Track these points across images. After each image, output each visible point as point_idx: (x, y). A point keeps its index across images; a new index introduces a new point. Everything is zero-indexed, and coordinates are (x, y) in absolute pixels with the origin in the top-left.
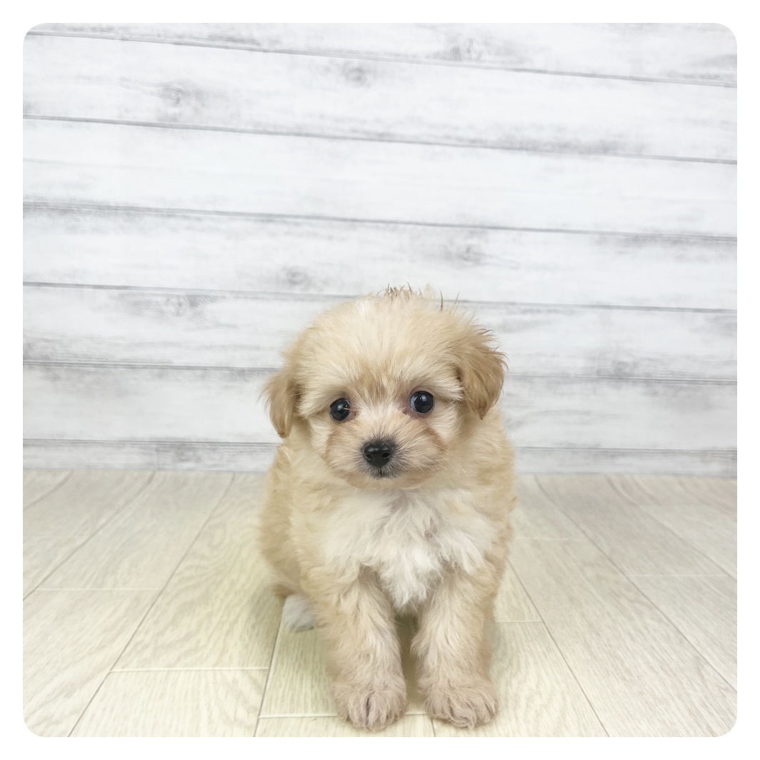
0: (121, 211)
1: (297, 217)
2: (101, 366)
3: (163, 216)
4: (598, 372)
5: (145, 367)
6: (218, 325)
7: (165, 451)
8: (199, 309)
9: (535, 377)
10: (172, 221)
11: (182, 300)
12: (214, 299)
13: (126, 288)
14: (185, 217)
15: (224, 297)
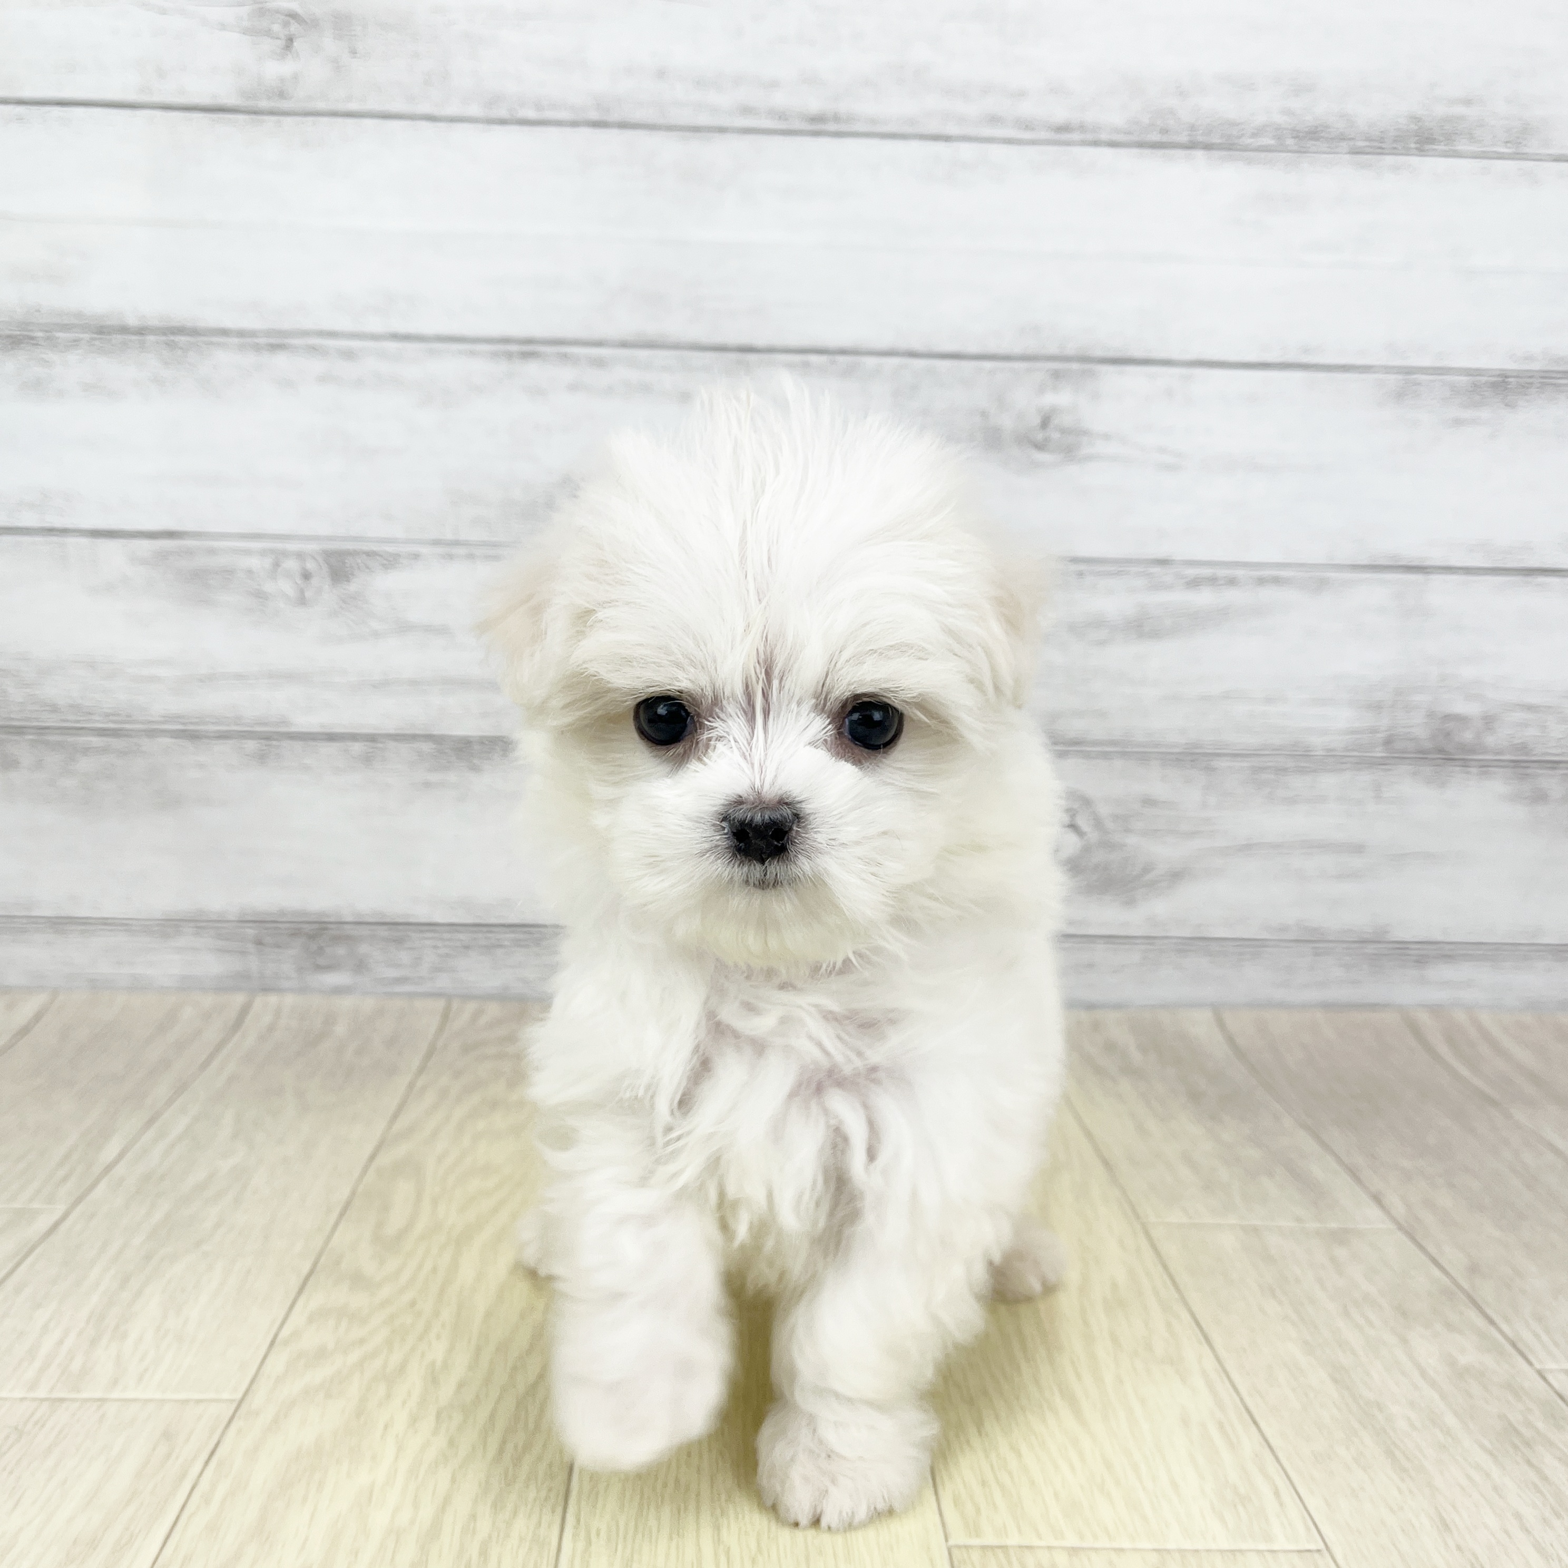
0: (151, 338)
1: (599, 344)
2: (115, 733)
3: (257, 348)
4: (1388, 742)
5: (224, 736)
6: (404, 628)
7: (279, 947)
8: (353, 587)
9: (1218, 755)
10: (281, 361)
11: (310, 565)
12: (390, 562)
13: (170, 534)
14: (313, 349)
15: (416, 556)
